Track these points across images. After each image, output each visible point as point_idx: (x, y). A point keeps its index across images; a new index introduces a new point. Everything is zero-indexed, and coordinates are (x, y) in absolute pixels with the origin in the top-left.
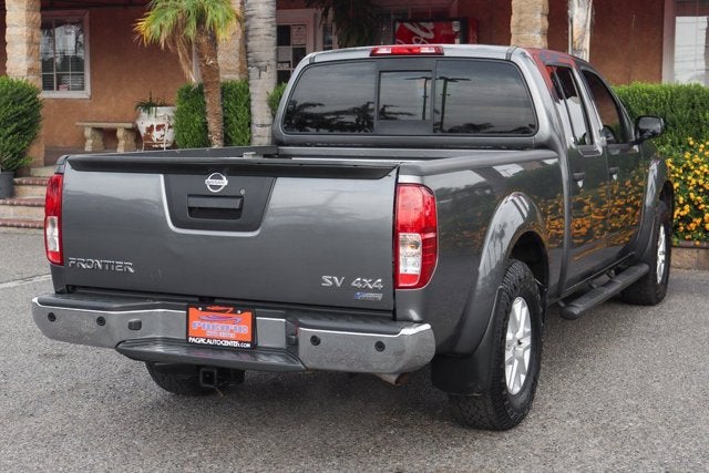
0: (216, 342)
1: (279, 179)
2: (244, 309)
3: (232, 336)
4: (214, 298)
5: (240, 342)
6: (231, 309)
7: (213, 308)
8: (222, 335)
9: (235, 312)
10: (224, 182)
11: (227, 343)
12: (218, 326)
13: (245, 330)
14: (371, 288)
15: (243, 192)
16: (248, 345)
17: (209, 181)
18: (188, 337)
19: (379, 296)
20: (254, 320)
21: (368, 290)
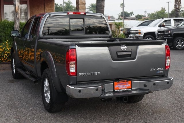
0: (122, 90)
2: (129, 80)
3: (126, 88)
5: (129, 89)
6: (126, 81)
8: (123, 88)
9: (127, 81)
10: (126, 48)
11: (125, 90)
12: (122, 86)
13: (129, 85)
15: (131, 50)
16: (131, 89)
17: (122, 48)
18: (114, 90)
19: (162, 72)
20: (131, 83)
21: (160, 71)
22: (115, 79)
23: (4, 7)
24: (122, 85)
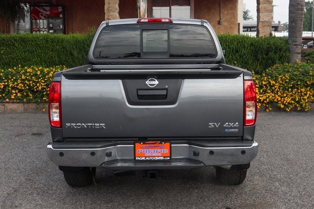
0: (151, 158)
1: (185, 80)
2: (166, 141)
3: (159, 155)
4: (147, 138)
5: (164, 157)
6: (159, 142)
7: (149, 142)
8: (155, 155)
9: (161, 143)
10: (156, 82)
11: (157, 158)
12: (152, 151)
13: (166, 151)
14: (233, 127)
15: (167, 87)
16: (169, 158)
17: (148, 82)
18: (135, 157)
19: (237, 130)
20: (171, 146)
21: (231, 128)
22: (139, 138)
23: (154, 11)
24: (150, 150)
